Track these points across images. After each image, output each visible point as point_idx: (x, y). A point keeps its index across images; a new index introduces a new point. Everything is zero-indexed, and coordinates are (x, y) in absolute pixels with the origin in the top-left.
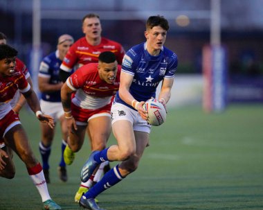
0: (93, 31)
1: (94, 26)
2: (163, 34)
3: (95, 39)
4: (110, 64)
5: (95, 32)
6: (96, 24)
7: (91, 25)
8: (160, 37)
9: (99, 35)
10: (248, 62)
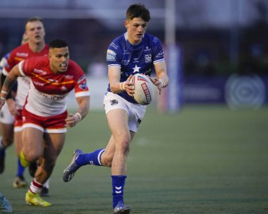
0: (36, 35)
1: (36, 31)
2: (143, 26)
3: (38, 44)
4: (62, 49)
5: (37, 37)
6: (39, 28)
7: (33, 29)
8: (139, 29)
9: (42, 40)
10: (203, 62)
